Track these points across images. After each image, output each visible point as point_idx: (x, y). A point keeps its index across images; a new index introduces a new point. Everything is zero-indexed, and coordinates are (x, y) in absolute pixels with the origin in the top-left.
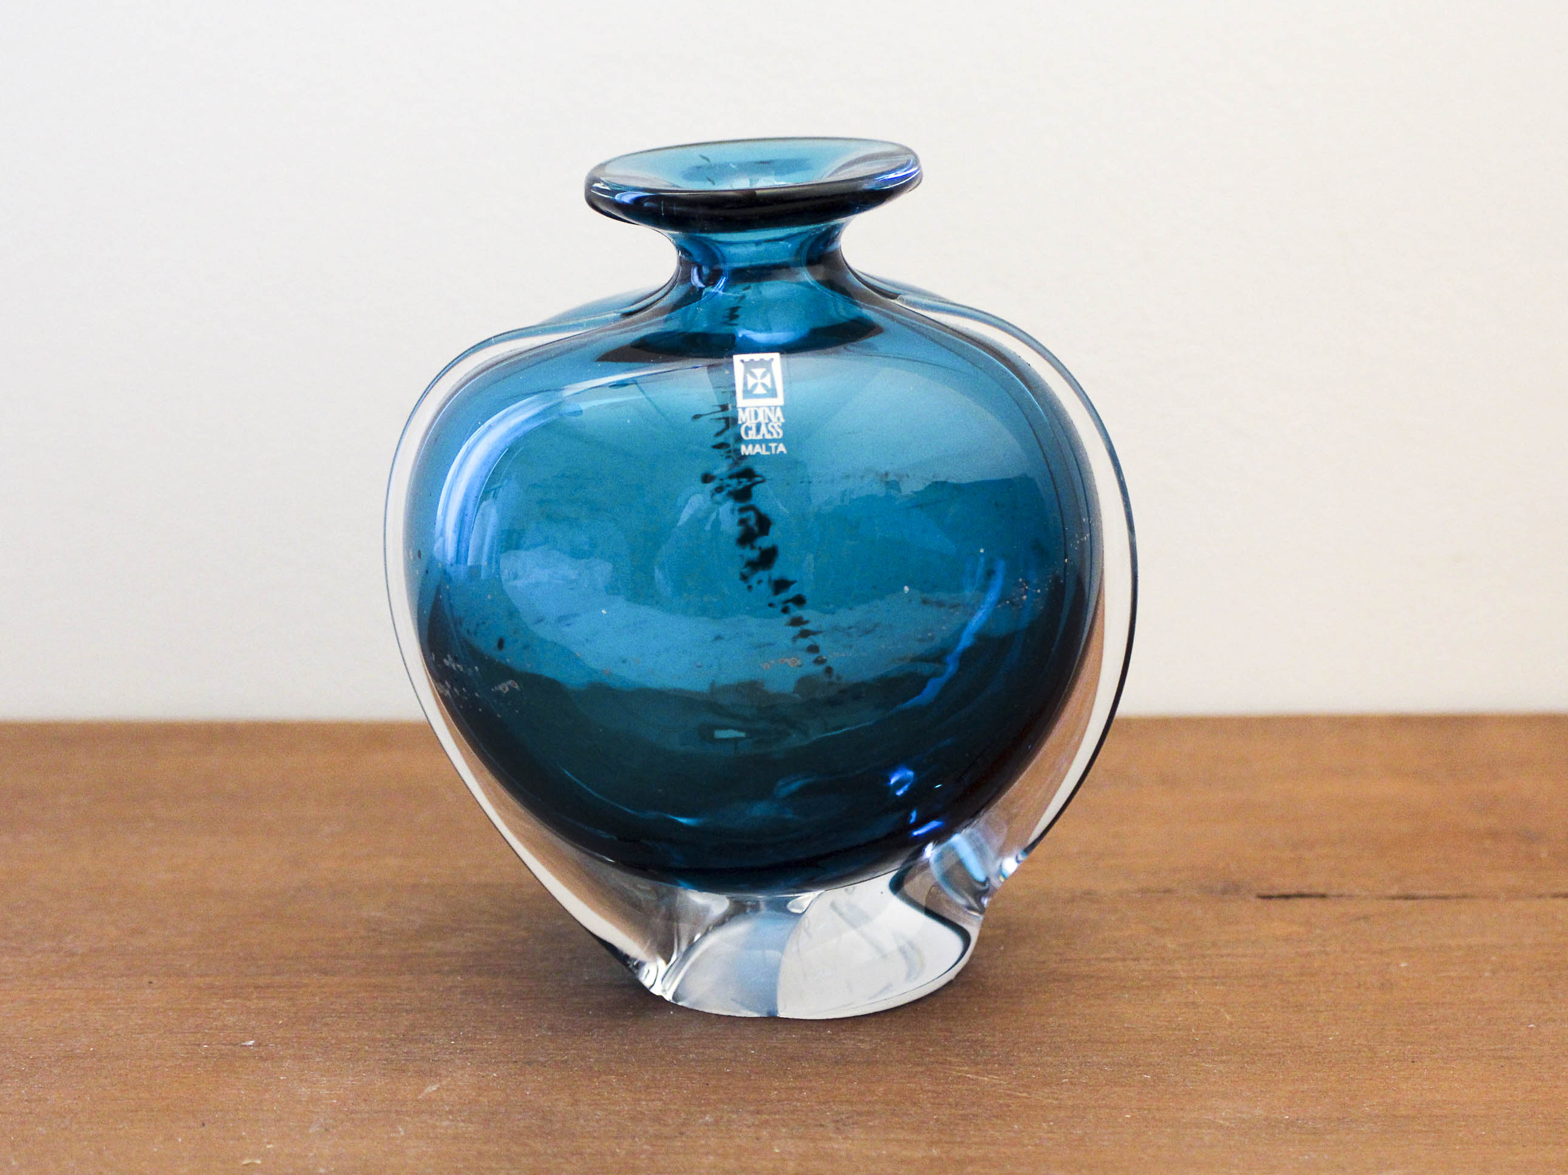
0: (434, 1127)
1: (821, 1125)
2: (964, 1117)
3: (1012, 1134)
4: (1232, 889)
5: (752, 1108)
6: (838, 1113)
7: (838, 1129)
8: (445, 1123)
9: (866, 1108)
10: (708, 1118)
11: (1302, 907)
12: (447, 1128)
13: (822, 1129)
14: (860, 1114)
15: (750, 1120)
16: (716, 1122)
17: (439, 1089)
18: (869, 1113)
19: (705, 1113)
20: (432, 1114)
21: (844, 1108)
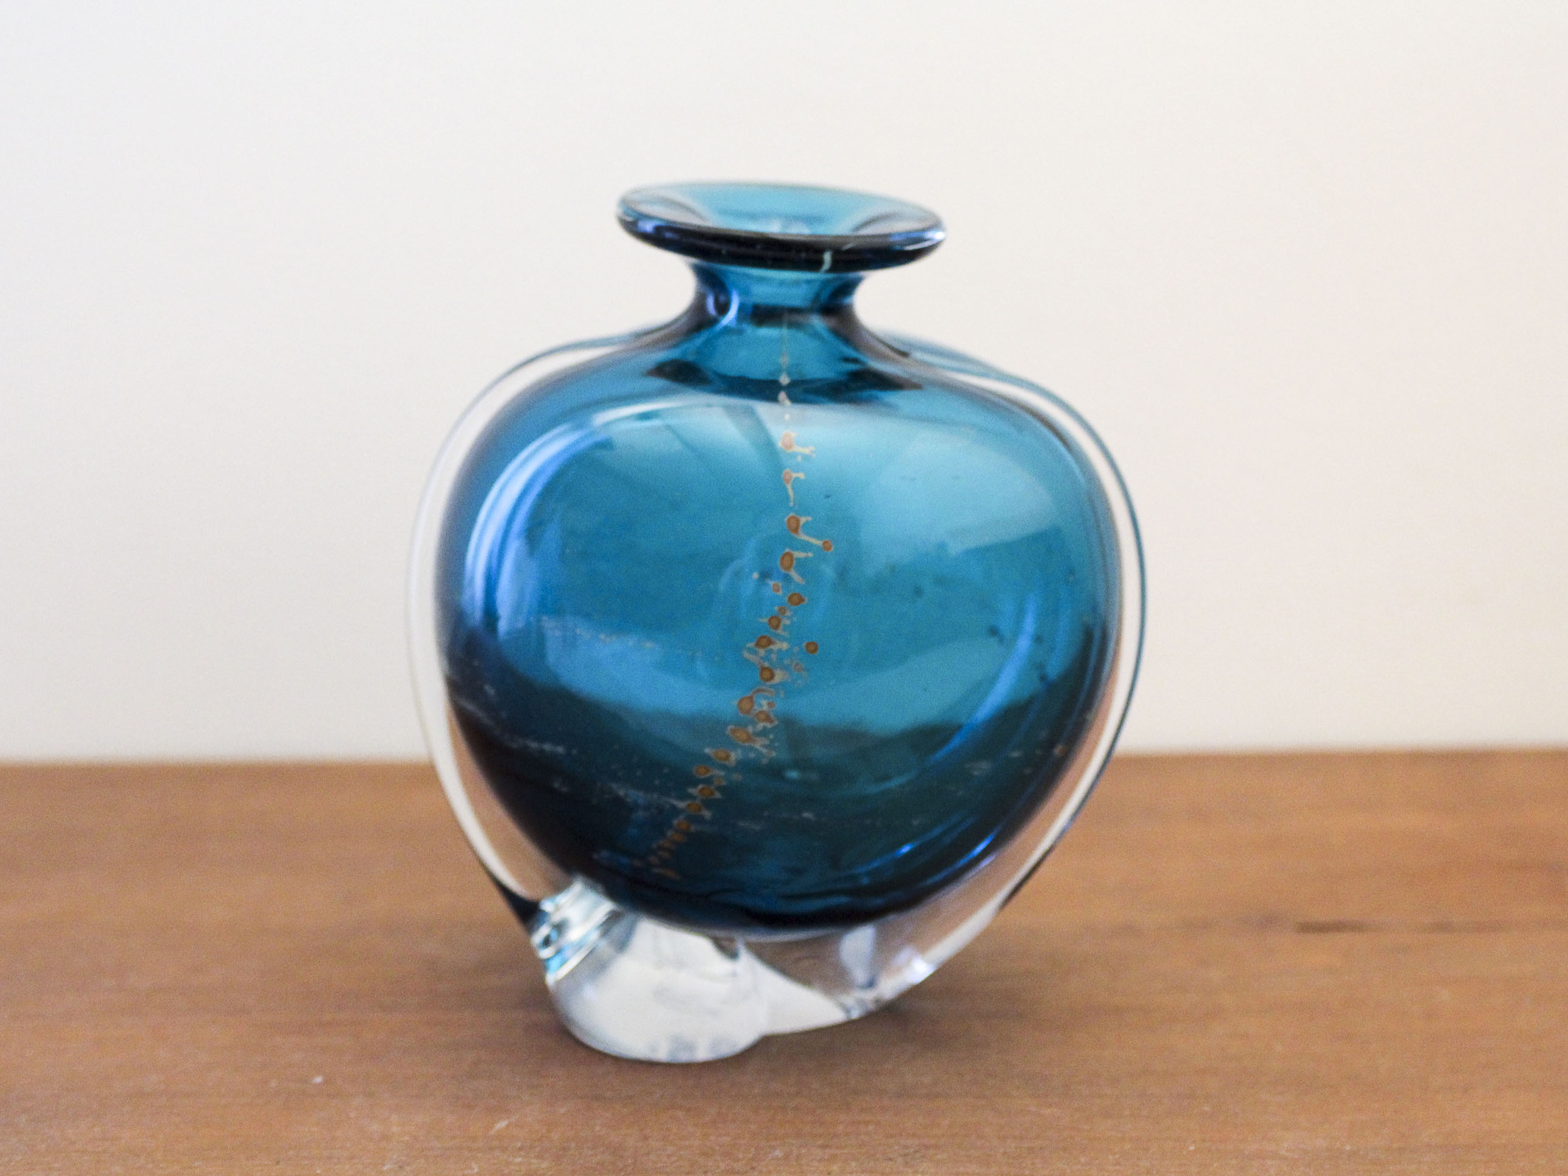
0: (508, 1164)
1: (891, 1159)
2: (1031, 1150)
3: (1079, 1167)
4: (1268, 922)
5: (820, 1142)
6: (906, 1147)
7: (907, 1163)
8: (519, 1160)
9: (933, 1142)
10: (778, 1153)
11: (1342, 939)
12: (520, 1164)
13: (891, 1163)
14: (927, 1147)
15: (819, 1153)
16: (786, 1157)
17: (508, 1126)
18: (936, 1147)
19: (774, 1148)
20: (504, 1149)
21: (909, 1142)
